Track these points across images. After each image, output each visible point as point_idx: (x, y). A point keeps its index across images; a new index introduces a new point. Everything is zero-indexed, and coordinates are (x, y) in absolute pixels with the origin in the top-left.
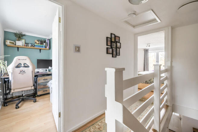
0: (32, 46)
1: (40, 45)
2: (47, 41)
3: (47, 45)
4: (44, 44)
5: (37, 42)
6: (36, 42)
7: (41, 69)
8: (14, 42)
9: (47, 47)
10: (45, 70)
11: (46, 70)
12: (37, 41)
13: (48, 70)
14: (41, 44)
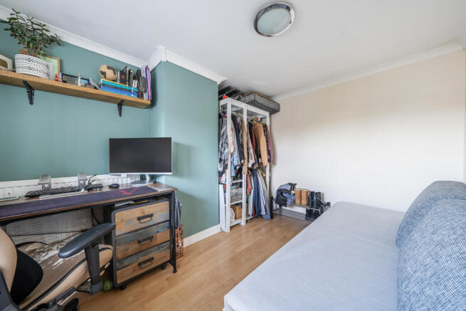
0: (89, 84)
1: (118, 84)
2: (143, 75)
3: (146, 86)
4: (135, 83)
5: (110, 73)
6: (104, 74)
7: (124, 175)
8: (9, 61)
9: (145, 96)
10: (138, 179)
11: (143, 178)
12: (109, 68)
13: (148, 178)
14: (123, 81)
